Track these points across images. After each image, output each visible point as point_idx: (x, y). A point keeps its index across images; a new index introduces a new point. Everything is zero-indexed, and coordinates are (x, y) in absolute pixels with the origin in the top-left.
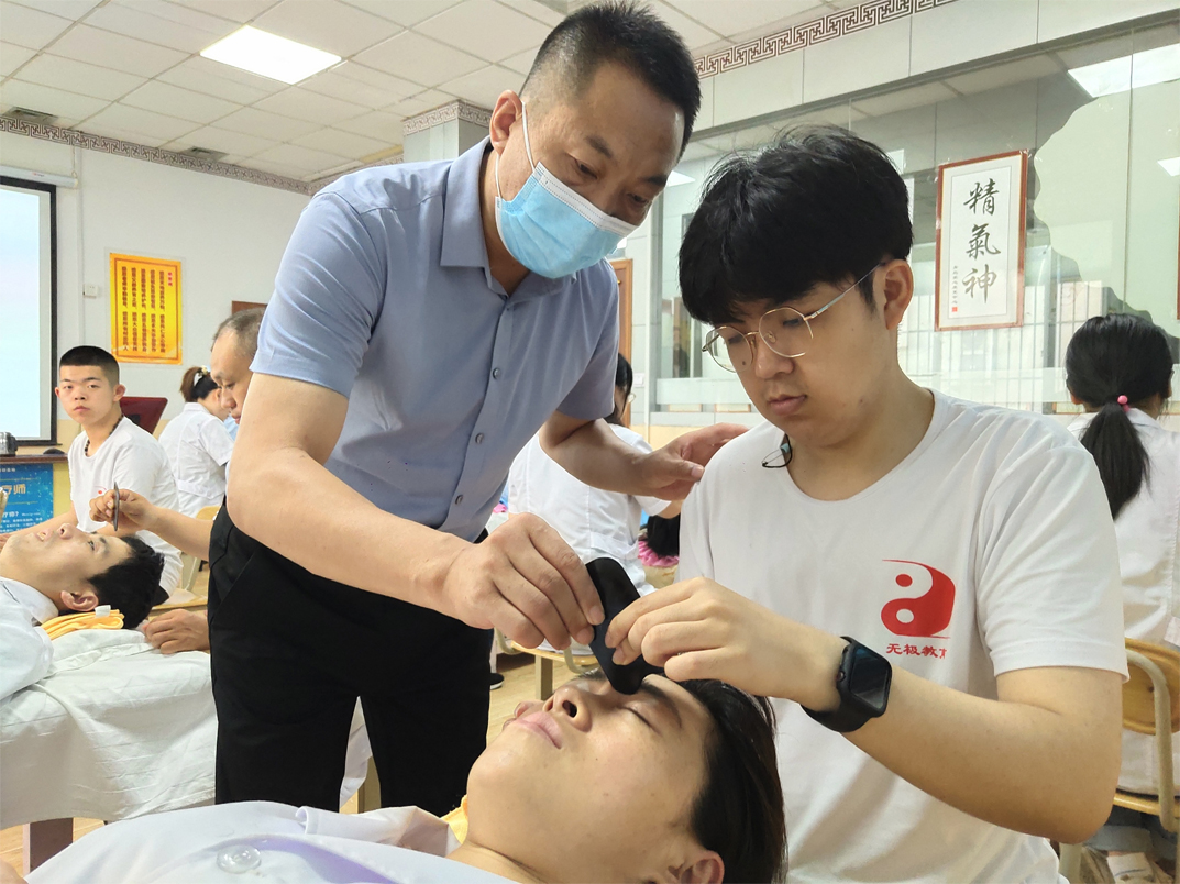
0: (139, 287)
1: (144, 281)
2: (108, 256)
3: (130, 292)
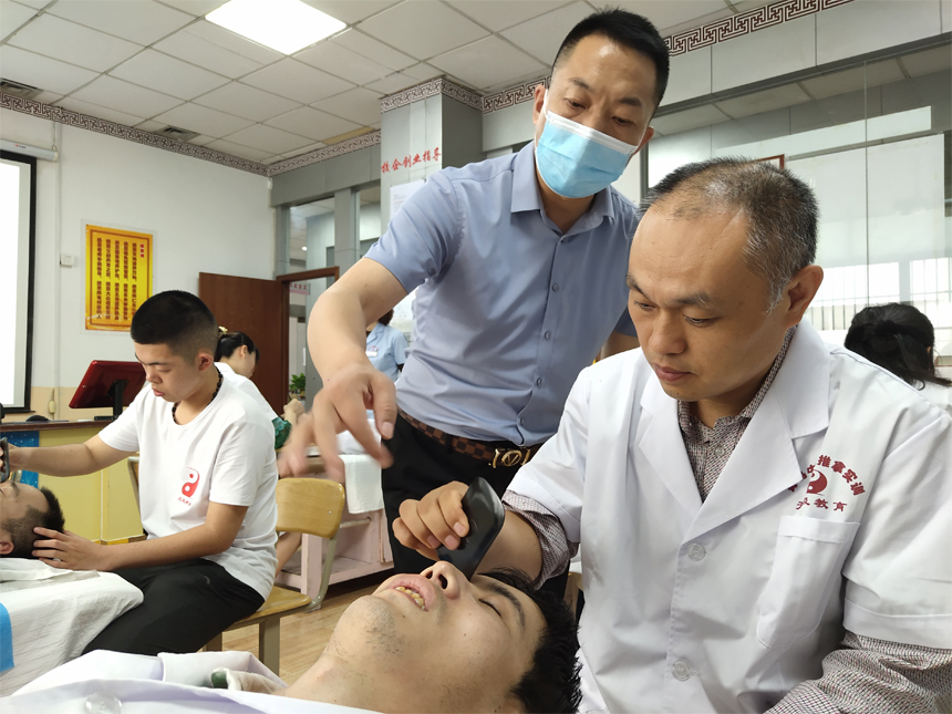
0: (113, 258)
1: (117, 252)
2: (85, 227)
3: (104, 262)
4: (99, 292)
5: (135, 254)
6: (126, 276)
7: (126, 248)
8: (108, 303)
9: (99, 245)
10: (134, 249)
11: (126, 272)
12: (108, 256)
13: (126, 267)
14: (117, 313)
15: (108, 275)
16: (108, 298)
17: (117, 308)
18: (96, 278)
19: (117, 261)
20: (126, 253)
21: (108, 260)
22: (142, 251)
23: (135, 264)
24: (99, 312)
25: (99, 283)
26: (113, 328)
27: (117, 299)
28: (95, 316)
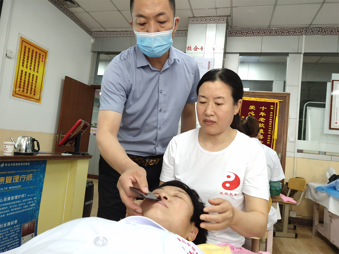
0: (30, 59)
1: (32, 56)
2: (20, 38)
3: (26, 60)
4: (21, 76)
5: (39, 59)
6: (34, 70)
7: (36, 55)
8: (24, 83)
9: (25, 50)
10: (40, 57)
11: (34, 68)
12: (28, 57)
13: (35, 65)
14: (27, 90)
15: (27, 67)
16: (25, 81)
17: (28, 87)
18: (21, 68)
19: (31, 61)
20: (36, 58)
21: (28, 59)
22: (43, 58)
23: (39, 64)
24: (20, 87)
25: (22, 71)
26: (24, 98)
27: (29, 82)
28: (18, 89)
